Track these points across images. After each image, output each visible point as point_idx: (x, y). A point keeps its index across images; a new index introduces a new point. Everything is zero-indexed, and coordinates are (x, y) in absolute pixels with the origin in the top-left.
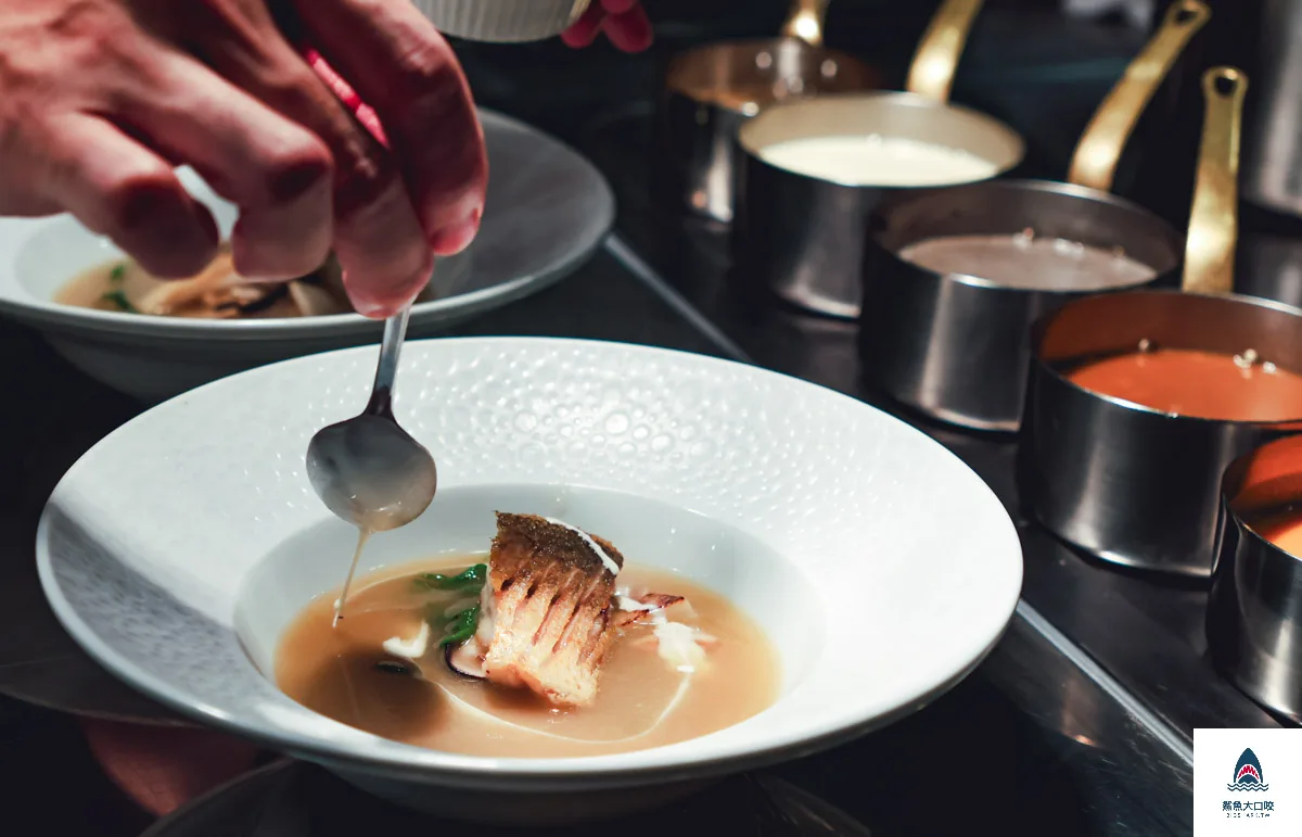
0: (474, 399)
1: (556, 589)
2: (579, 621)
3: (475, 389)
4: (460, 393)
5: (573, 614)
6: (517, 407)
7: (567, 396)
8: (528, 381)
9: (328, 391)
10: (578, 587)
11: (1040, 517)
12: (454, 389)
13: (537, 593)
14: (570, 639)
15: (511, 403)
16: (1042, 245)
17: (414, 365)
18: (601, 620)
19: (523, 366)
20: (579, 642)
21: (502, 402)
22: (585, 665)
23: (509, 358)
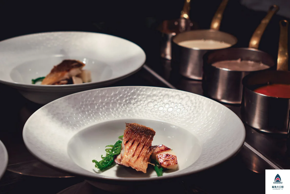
0: (118, 100)
1: (139, 142)
2: (144, 150)
3: (118, 98)
4: (114, 99)
5: (143, 149)
6: (127, 102)
7: (139, 99)
8: (130, 96)
9: (85, 100)
10: (144, 142)
11: (247, 122)
12: (113, 98)
13: (134, 144)
14: (141, 155)
15: (126, 101)
16: (243, 62)
17: (104, 93)
18: (149, 149)
19: (128, 93)
20: (144, 156)
21: (124, 100)
22: (145, 161)
23: (125, 91)
